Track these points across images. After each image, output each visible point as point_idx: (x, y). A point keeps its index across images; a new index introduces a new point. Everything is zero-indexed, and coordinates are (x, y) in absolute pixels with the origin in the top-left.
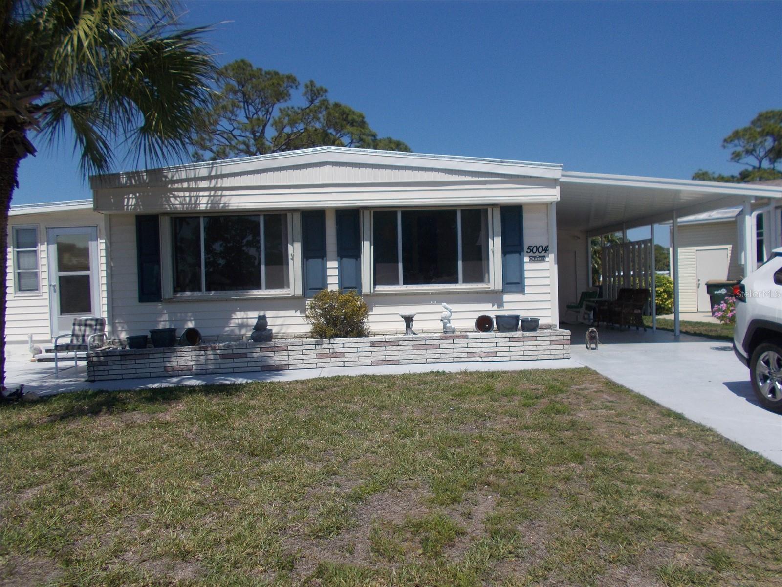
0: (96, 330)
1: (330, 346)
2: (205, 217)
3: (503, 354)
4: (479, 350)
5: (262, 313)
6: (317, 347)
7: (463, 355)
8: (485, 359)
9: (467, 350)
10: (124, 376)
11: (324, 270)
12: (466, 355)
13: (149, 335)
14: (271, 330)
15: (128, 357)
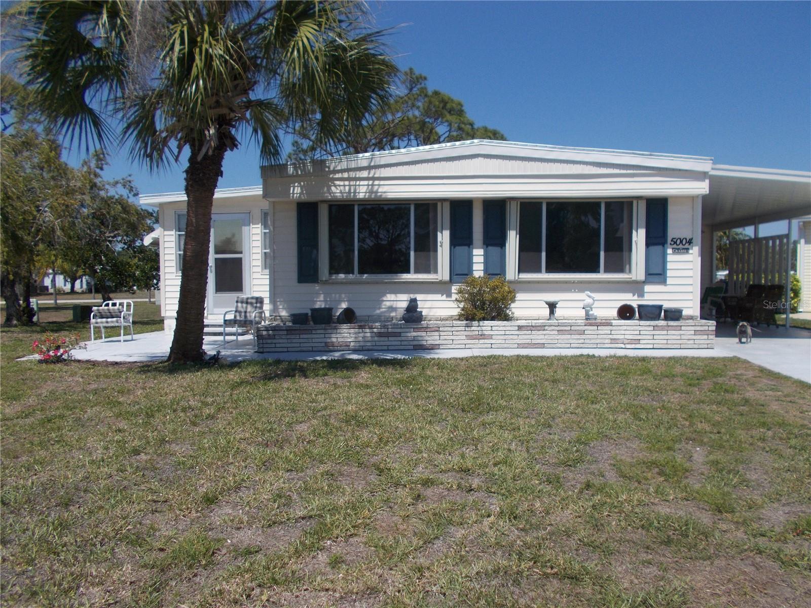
0: (256, 307)
1: (479, 328)
2: (359, 205)
3: (646, 342)
4: (622, 337)
5: (412, 296)
6: (467, 329)
7: (607, 341)
8: (628, 346)
9: (611, 336)
10: (289, 349)
11: (470, 257)
12: (609, 341)
13: (310, 313)
14: (421, 312)
15: (293, 332)
